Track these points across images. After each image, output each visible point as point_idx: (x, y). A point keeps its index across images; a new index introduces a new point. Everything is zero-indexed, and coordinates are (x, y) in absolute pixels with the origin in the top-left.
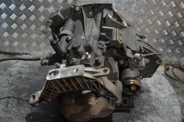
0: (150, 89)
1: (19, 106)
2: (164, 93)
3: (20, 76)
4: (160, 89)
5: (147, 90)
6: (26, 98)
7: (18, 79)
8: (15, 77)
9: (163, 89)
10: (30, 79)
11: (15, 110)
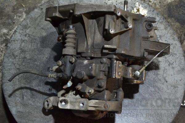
0: (160, 63)
1: (34, 98)
2: (173, 68)
3: (24, 56)
4: (170, 62)
5: (156, 66)
6: (37, 88)
7: (24, 61)
8: (19, 58)
9: (173, 62)
10: (35, 60)
11: (31, 102)
